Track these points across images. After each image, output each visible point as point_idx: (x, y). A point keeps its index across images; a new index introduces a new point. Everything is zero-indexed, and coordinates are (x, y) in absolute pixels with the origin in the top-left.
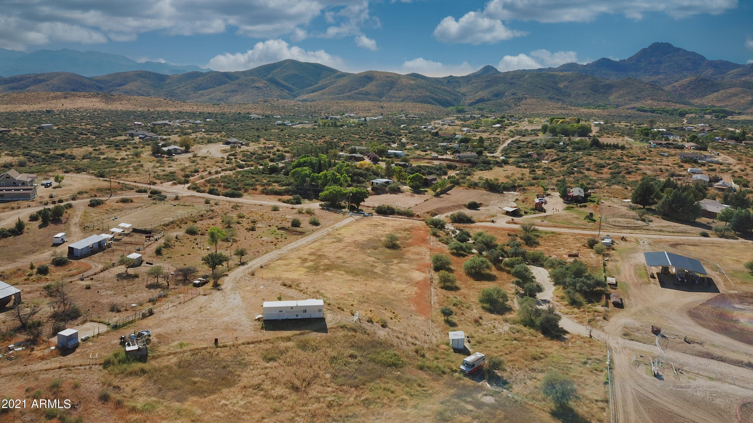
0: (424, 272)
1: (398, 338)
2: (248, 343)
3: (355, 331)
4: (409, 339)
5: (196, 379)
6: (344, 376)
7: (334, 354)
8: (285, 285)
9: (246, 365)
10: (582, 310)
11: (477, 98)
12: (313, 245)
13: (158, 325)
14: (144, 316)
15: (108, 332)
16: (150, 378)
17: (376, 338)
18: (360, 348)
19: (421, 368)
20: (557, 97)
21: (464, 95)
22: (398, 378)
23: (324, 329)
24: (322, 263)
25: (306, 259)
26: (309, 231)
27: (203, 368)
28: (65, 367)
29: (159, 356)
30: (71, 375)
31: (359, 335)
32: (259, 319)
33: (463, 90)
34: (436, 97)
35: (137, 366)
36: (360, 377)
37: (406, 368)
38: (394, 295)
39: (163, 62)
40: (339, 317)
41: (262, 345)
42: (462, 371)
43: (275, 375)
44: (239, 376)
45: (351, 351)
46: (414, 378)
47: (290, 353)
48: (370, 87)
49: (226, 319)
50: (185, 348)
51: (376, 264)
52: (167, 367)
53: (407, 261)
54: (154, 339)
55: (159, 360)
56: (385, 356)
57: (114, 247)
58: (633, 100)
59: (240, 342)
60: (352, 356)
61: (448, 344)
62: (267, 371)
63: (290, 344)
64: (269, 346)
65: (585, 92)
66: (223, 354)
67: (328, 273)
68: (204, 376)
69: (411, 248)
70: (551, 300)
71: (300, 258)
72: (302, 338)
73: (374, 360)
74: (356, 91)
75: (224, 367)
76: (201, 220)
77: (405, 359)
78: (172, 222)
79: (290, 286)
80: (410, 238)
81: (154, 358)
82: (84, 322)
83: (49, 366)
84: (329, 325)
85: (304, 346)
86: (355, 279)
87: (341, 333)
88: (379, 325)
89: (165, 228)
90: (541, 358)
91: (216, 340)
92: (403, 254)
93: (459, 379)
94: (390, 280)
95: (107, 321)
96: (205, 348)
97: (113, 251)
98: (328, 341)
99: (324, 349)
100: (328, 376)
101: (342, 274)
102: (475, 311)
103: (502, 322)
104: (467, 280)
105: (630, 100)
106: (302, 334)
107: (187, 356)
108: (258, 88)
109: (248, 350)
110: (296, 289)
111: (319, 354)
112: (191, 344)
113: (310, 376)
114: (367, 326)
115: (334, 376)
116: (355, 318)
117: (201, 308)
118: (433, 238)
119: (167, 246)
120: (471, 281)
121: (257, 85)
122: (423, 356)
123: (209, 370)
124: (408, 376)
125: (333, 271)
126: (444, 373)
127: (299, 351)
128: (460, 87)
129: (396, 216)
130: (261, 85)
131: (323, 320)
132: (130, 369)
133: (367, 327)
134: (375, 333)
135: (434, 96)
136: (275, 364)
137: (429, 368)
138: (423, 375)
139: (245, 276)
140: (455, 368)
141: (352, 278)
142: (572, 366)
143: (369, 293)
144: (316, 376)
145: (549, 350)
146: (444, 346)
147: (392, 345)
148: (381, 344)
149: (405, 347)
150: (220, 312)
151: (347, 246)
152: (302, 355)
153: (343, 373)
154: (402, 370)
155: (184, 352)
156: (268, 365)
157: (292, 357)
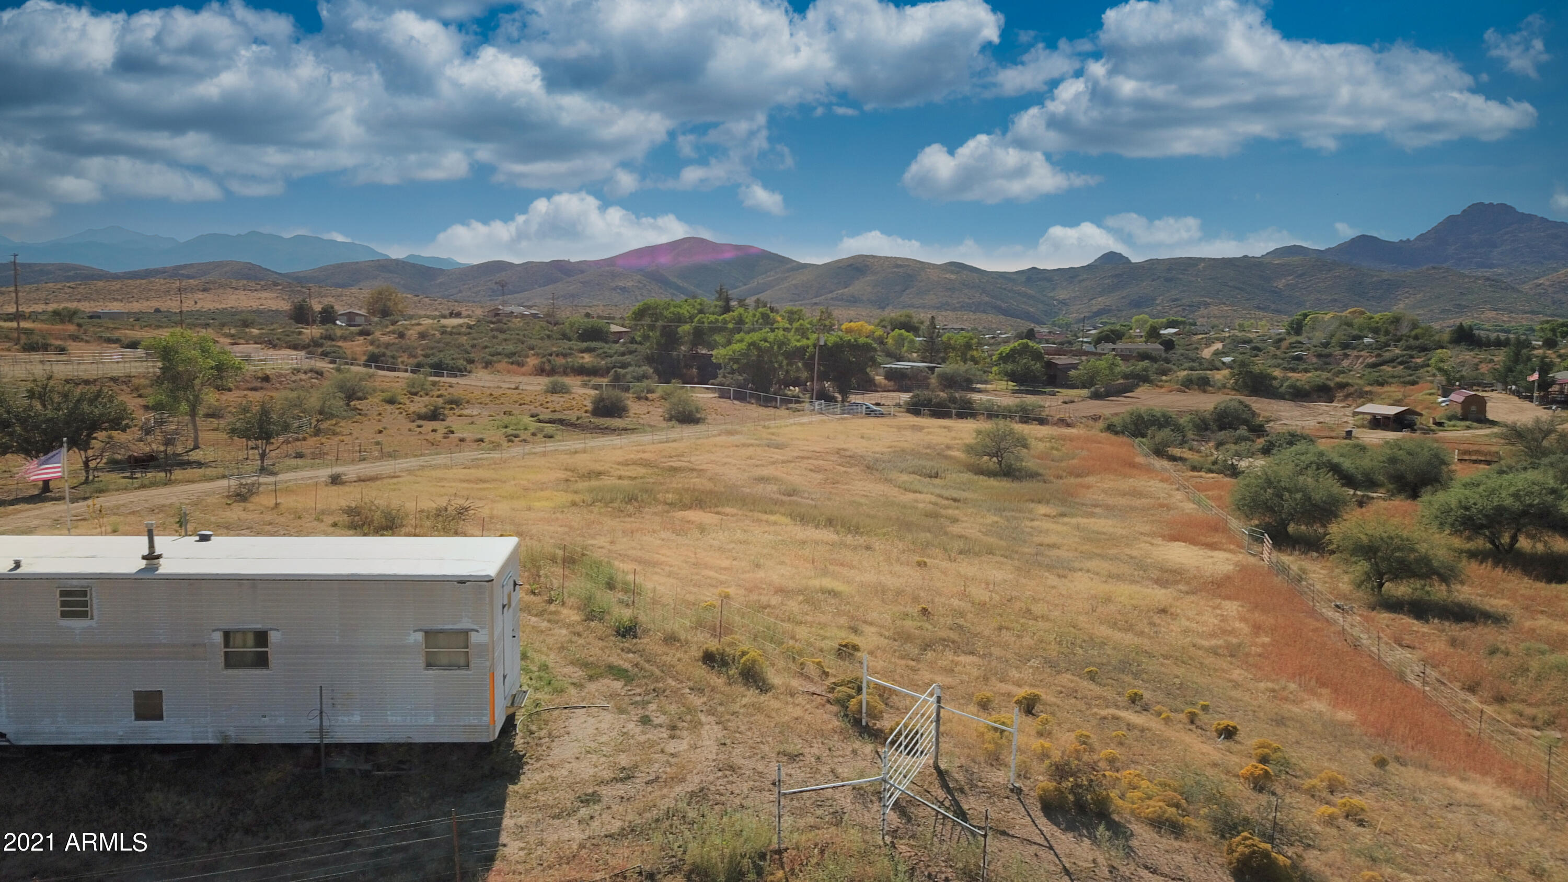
11: (1095, 309)
20: (1273, 306)
21: (1063, 303)
33: (1062, 294)
34: (1004, 305)
39: (340, 238)
48: (860, 287)
58: (1449, 310)
65: (1336, 297)
74: (830, 295)
105: (1443, 311)
108: (623, 289)
121: (621, 284)
128: (1054, 289)
130: (630, 284)
135: (999, 303)
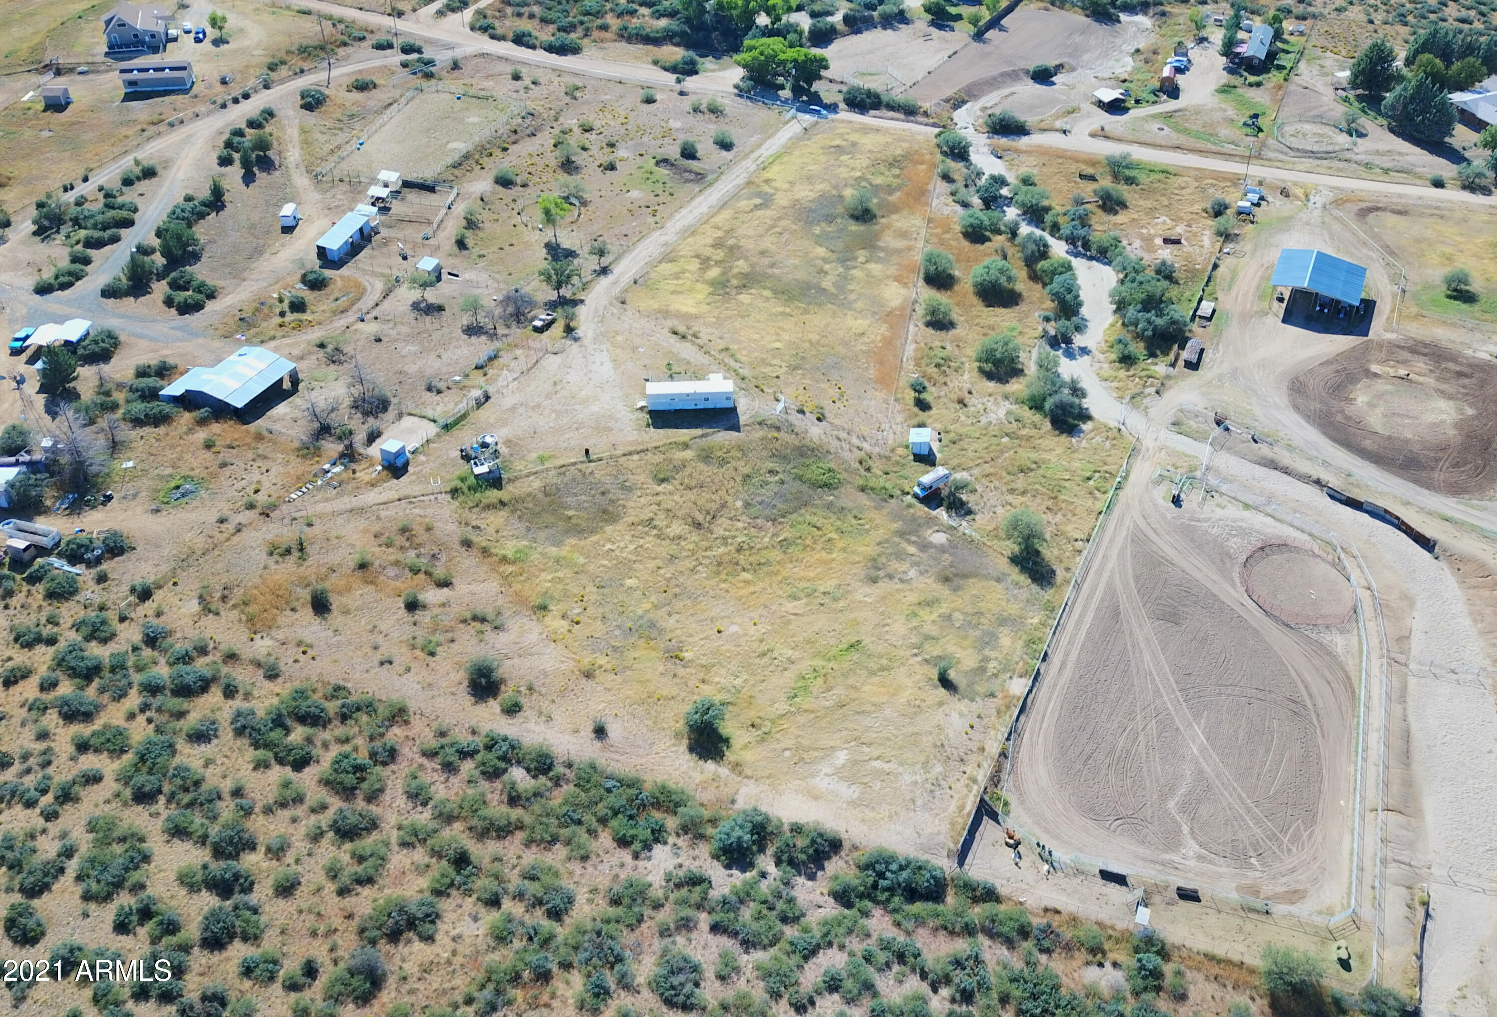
0: (905, 285)
1: (838, 439)
2: (630, 454)
3: (778, 429)
4: (855, 441)
5: (571, 513)
6: (761, 503)
7: (747, 470)
8: (675, 333)
9: (630, 489)
10: (1131, 373)
12: (719, 219)
13: (503, 422)
14: (479, 404)
15: (438, 435)
16: (513, 511)
17: (807, 442)
18: (785, 458)
19: (863, 489)
22: (829, 506)
23: (736, 428)
24: (735, 270)
25: (708, 258)
26: (713, 172)
27: (575, 495)
28: (406, 498)
29: (517, 478)
30: (416, 511)
31: (783, 436)
32: (642, 409)
35: (493, 495)
36: (780, 506)
37: (843, 490)
38: (846, 344)
40: (757, 404)
41: (649, 456)
42: (916, 496)
43: (670, 505)
44: (624, 506)
45: (771, 465)
46: (850, 504)
47: (688, 471)
49: (595, 408)
50: (548, 465)
51: (827, 267)
52: (530, 495)
53: (882, 254)
54: (503, 449)
55: (518, 484)
56: (815, 472)
57: (384, 232)
59: (619, 452)
60: (771, 472)
61: (907, 447)
62: (659, 498)
63: (688, 454)
64: (659, 458)
66: (599, 472)
67: (744, 298)
68: (579, 508)
69: (894, 217)
70: (1093, 350)
71: (697, 256)
72: (703, 442)
73: (800, 478)
75: (603, 493)
76: (515, 143)
77: (843, 476)
78: (467, 156)
79: (684, 337)
80: (899, 188)
81: (510, 481)
82: (400, 416)
83: (384, 497)
84: (743, 419)
85: (706, 457)
86: (788, 310)
87: (759, 434)
88: (813, 418)
89: (456, 172)
90: (1032, 470)
91: (587, 451)
92: (877, 236)
93: (910, 506)
94: (845, 305)
95: (430, 413)
96: (575, 464)
97: (386, 242)
98: (740, 448)
99: (733, 463)
100: (739, 504)
101: (768, 299)
102: (966, 377)
103: (1000, 400)
104: (972, 305)
106: (702, 436)
107: (552, 478)
109: (632, 465)
110: (693, 343)
111: (726, 471)
112: (554, 457)
113: (714, 507)
114: (795, 418)
115: (747, 505)
116: (780, 406)
117: (555, 384)
118: (942, 187)
119: (471, 224)
120: (979, 307)
122: (868, 469)
123: (583, 498)
124: (842, 503)
125: (753, 291)
126: (892, 496)
127: (701, 466)
129: (884, 112)
131: (733, 410)
132: (485, 501)
133: (796, 423)
134: (807, 431)
136: (670, 487)
137: (872, 489)
138: (863, 499)
139: (611, 304)
140: (907, 489)
141: (781, 309)
142: (1067, 484)
143: (807, 346)
144: (724, 505)
145: (1047, 456)
146: (901, 451)
147: (828, 452)
148: (813, 450)
149: (846, 455)
150: (584, 393)
151: (780, 218)
152: (706, 471)
153: (759, 499)
154: (836, 492)
155: (548, 470)
156: (659, 489)
157: (690, 475)
